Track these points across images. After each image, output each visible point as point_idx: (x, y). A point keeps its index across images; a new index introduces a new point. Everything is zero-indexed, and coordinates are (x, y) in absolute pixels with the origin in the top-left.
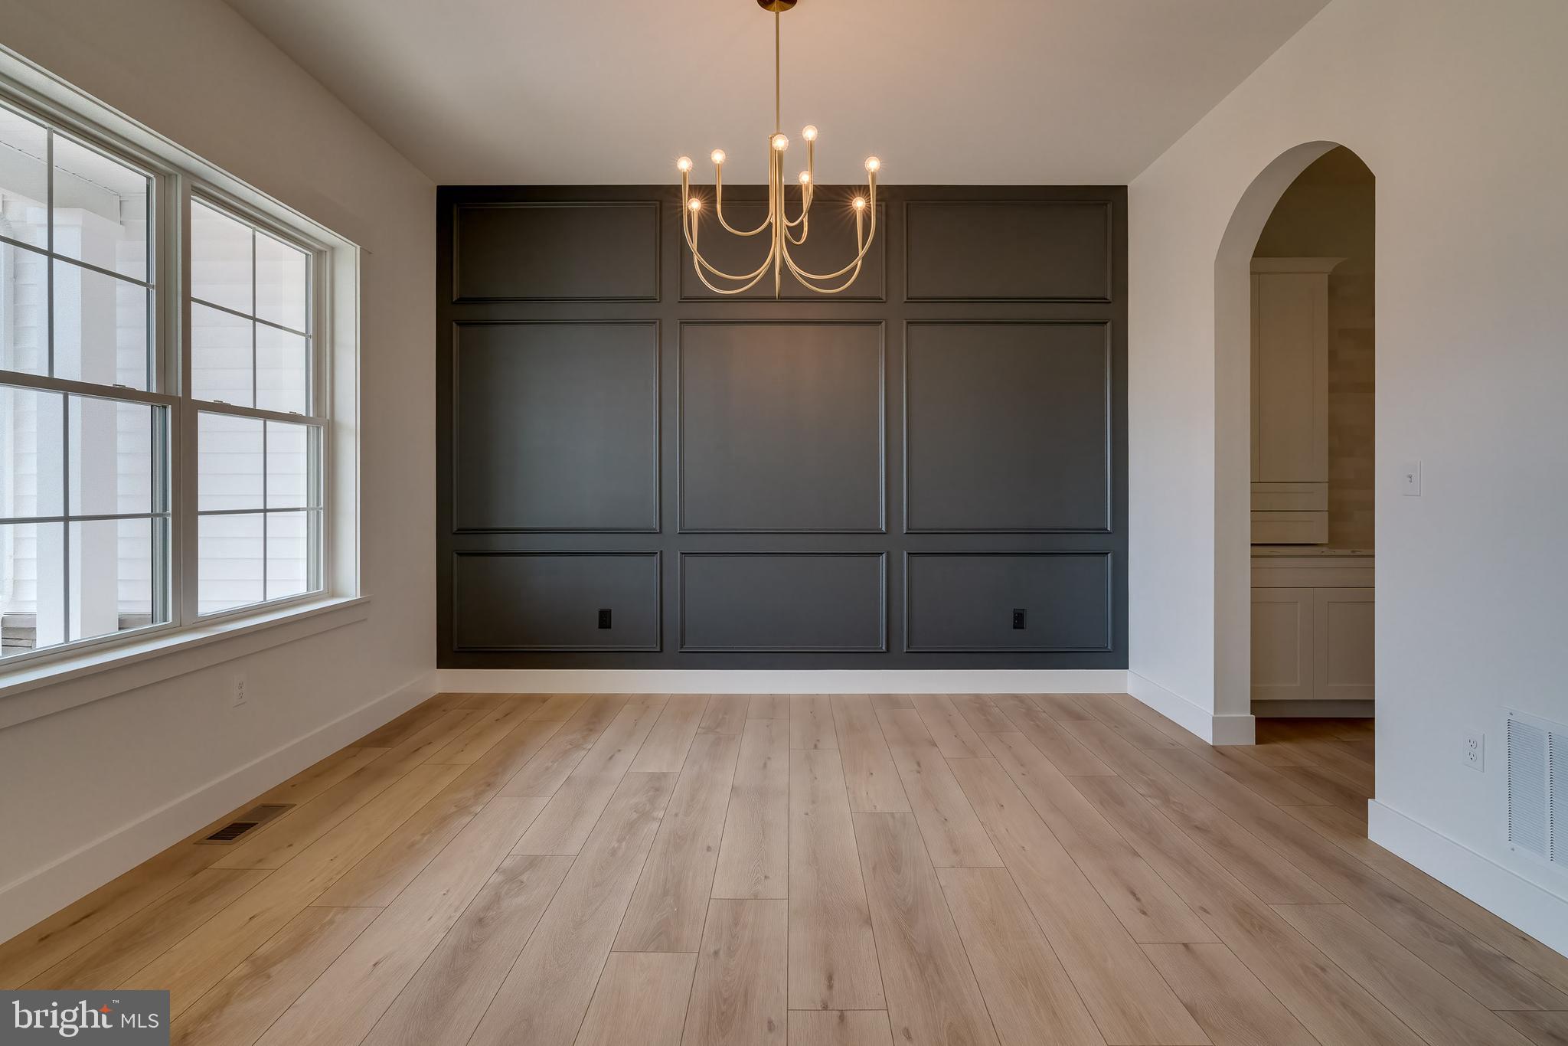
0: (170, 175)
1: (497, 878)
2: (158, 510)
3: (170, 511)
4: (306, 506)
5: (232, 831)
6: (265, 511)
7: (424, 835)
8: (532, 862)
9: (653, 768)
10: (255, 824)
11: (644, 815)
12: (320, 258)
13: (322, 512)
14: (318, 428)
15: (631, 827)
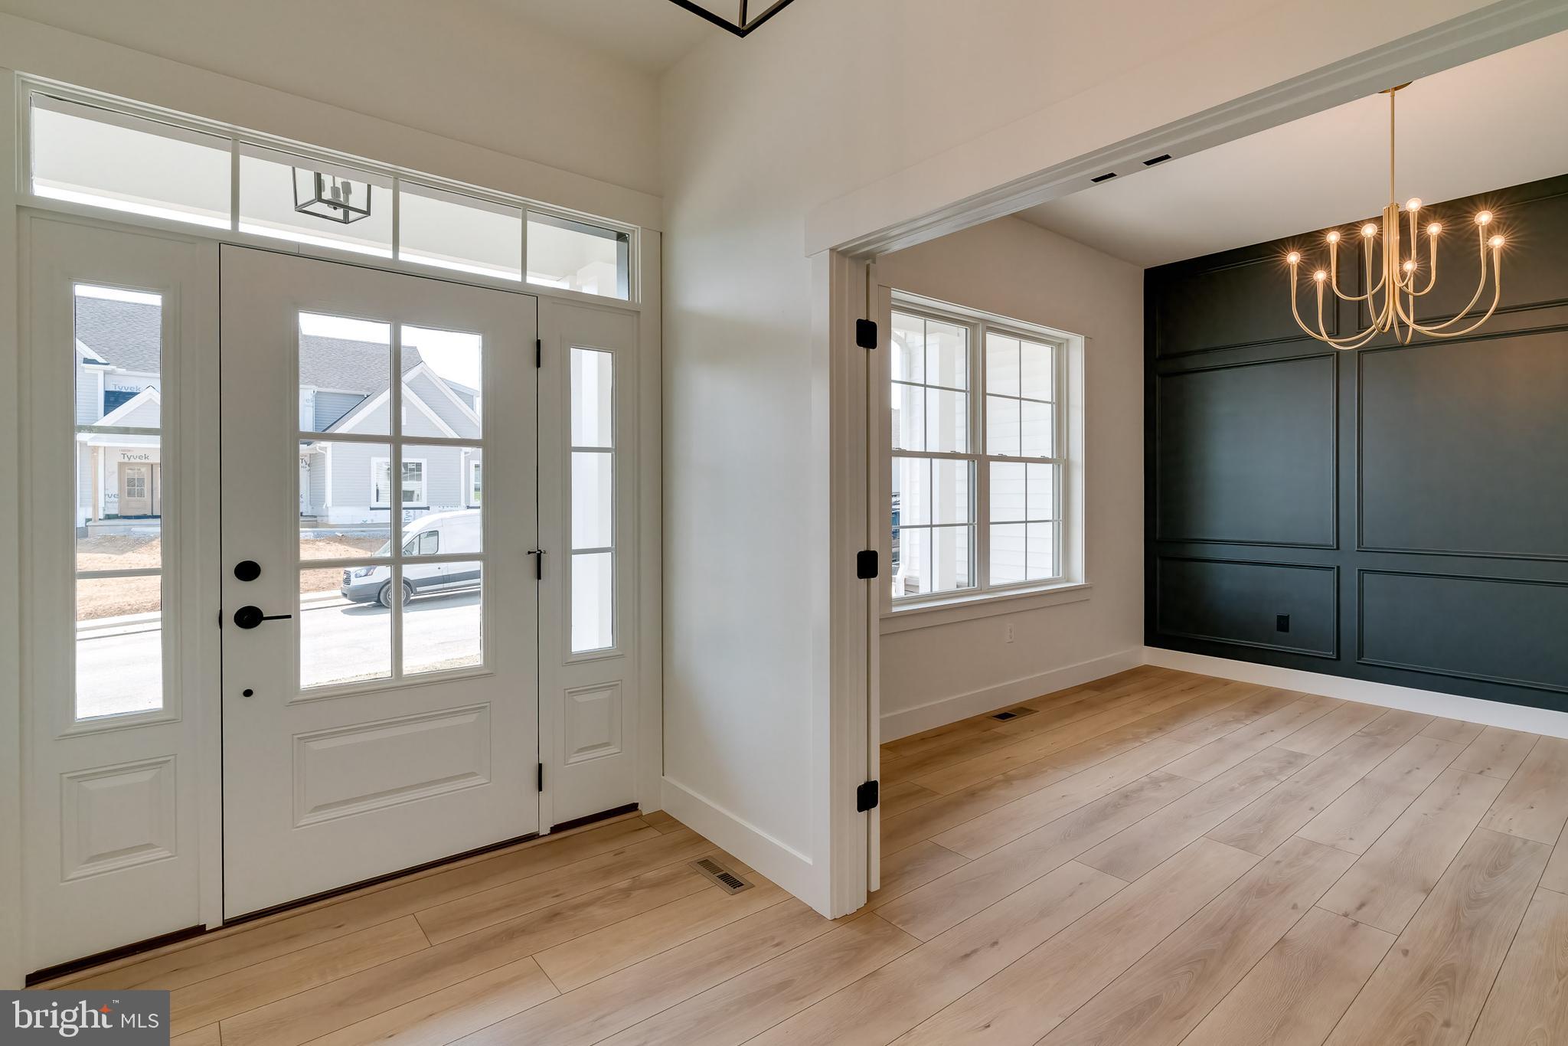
0: (976, 324)
1: (1145, 779)
2: (971, 522)
3: (976, 522)
4: (1051, 519)
5: (1004, 716)
6: (1026, 522)
7: (1108, 745)
8: (1171, 778)
9: (1297, 748)
10: (1014, 716)
11: (1269, 775)
12: (1060, 349)
13: (1061, 522)
14: (1059, 465)
15: (1255, 780)
